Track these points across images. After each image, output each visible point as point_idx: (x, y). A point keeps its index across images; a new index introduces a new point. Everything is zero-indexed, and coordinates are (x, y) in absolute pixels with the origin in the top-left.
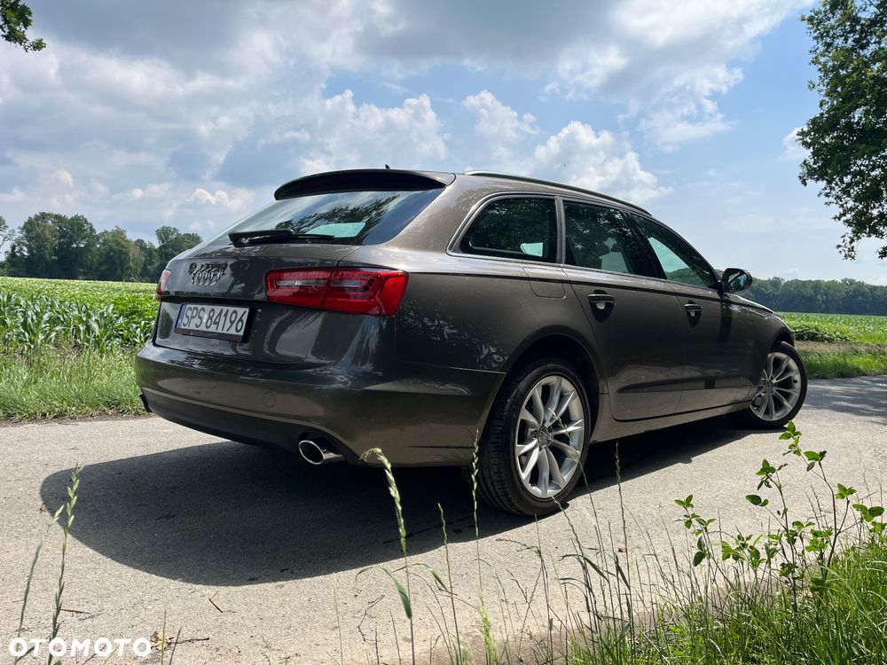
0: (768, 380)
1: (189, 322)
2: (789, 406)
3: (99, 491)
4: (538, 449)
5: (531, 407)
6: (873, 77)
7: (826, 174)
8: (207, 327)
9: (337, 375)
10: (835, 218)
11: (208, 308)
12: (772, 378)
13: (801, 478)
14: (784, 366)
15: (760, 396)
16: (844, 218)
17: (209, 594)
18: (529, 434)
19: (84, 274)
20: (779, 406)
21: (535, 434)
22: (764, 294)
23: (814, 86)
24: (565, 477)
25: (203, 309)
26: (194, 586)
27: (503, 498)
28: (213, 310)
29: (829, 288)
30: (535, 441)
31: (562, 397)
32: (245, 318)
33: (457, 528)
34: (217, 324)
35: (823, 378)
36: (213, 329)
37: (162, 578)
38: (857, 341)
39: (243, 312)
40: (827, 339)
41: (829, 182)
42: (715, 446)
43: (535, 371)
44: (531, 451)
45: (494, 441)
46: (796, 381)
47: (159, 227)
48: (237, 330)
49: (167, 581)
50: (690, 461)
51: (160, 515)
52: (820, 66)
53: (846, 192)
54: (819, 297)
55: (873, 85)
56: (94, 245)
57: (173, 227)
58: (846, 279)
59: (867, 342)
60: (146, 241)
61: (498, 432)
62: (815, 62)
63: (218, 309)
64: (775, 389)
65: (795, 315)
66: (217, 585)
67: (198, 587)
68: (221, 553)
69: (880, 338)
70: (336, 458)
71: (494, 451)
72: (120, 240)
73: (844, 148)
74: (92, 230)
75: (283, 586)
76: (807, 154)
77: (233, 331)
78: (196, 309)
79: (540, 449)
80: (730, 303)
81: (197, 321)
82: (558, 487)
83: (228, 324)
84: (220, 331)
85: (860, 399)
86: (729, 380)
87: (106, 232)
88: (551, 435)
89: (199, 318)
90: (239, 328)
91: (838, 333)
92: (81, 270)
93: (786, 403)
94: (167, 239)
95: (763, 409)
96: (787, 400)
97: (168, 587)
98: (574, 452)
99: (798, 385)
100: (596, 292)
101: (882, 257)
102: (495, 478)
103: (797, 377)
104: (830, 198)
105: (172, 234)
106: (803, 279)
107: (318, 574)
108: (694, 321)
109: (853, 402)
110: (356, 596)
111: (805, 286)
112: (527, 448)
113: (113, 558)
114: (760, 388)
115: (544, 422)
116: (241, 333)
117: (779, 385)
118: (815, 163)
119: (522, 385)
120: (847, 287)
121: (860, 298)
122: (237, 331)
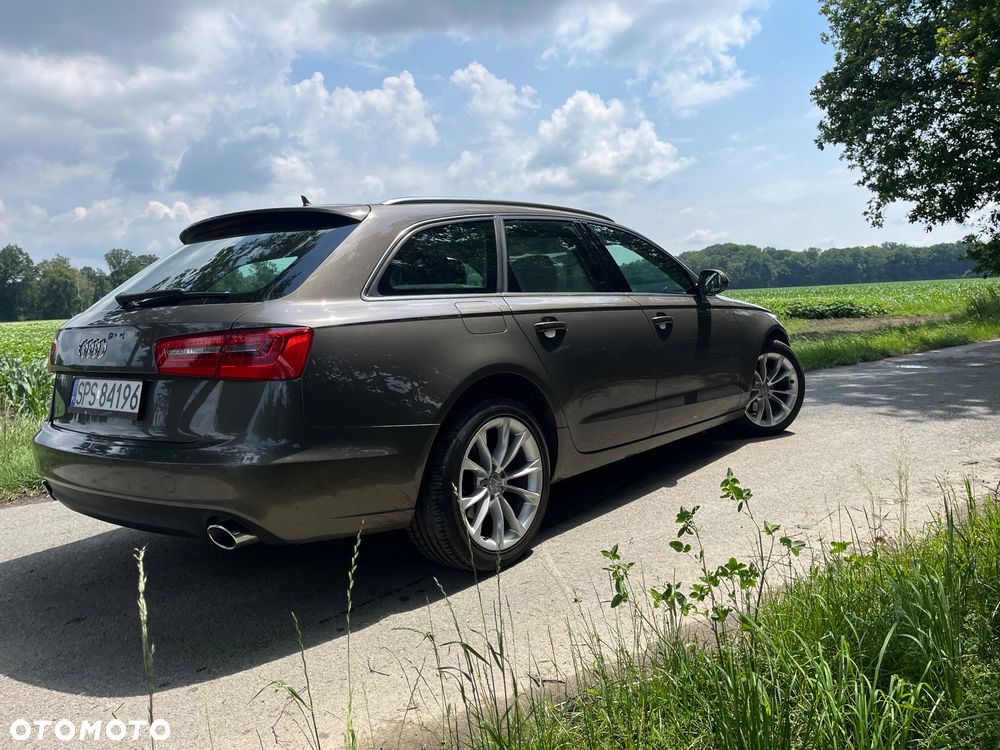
0: (763, 383)
1: (82, 399)
2: (787, 408)
3: (6, 595)
4: (489, 498)
5: (476, 456)
6: (886, 24)
7: (845, 135)
8: (101, 405)
9: (245, 452)
10: (859, 183)
11: (101, 382)
12: (767, 381)
13: (787, 491)
14: (779, 367)
15: (756, 401)
16: (868, 183)
17: (113, 707)
18: (478, 483)
19: (25, 313)
20: (777, 409)
21: (485, 483)
22: (801, 268)
23: (827, 38)
24: (524, 524)
25: (96, 384)
26: (98, 699)
27: (453, 557)
28: (105, 385)
29: (869, 255)
30: (485, 490)
31: (513, 438)
32: (139, 393)
33: (404, 594)
34: (111, 400)
35: (845, 364)
36: (107, 406)
37: (63, 694)
38: (895, 313)
39: (136, 386)
40: (864, 315)
41: (850, 143)
42: (706, 463)
43: (476, 416)
44: (481, 501)
45: (434, 498)
46: (792, 382)
47: (108, 250)
48: (131, 406)
49: (68, 696)
50: (675, 484)
51: (70, 618)
52: (830, 16)
53: (868, 152)
54: (859, 265)
55: (887, 32)
56: (32, 279)
57: (124, 249)
58: (886, 243)
59: (906, 313)
60: (94, 269)
61: (438, 488)
62: (825, 11)
63: (110, 383)
64: (771, 392)
65: (832, 288)
66: (123, 696)
67: (101, 700)
68: (133, 657)
69: (919, 308)
70: (251, 540)
71: (436, 509)
72: (63, 270)
73: (863, 105)
74: (29, 261)
75: (196, 689)
76: (822, 114)
77: (127, 409)
78: (88, 383)
79: (492, 499)
80: (710, 306)
81: (89, 398)
82: (517, 536)
83: (122, 401)
84: (114, 408)
85: (874, 388)
86: (713, 390)
87: (45, 262)
88: (504, 482)
89: (92, 394)
90: (133, 405)
91: (874, 307)
92: (22, 309)
93: (784, 406)
94: (119, 263)
95: (760, 415)
96: (785, 401)
97: (69, 703)
98: (533, 495)
99: (795, 386)
100: (543, 320)
101: (912, 221)
102: (440, 536)
103: (794, 377)
104: (854, 161)
105: (124, 258)
106: (841, 246)
107: (239, 669)
108: (664, 335)
109: (865, 391)
110: (277, 691)
111: (844, 255)
112: (474, 499)
113: (11, 676)
114: (753, 394)
115: (494, 467)
116: (136, 410)
117: (776, 387)
118: (832, 124)
119: (462, 434)
120: (888, 252)
121: (903, 263)
122: (133, 408)
